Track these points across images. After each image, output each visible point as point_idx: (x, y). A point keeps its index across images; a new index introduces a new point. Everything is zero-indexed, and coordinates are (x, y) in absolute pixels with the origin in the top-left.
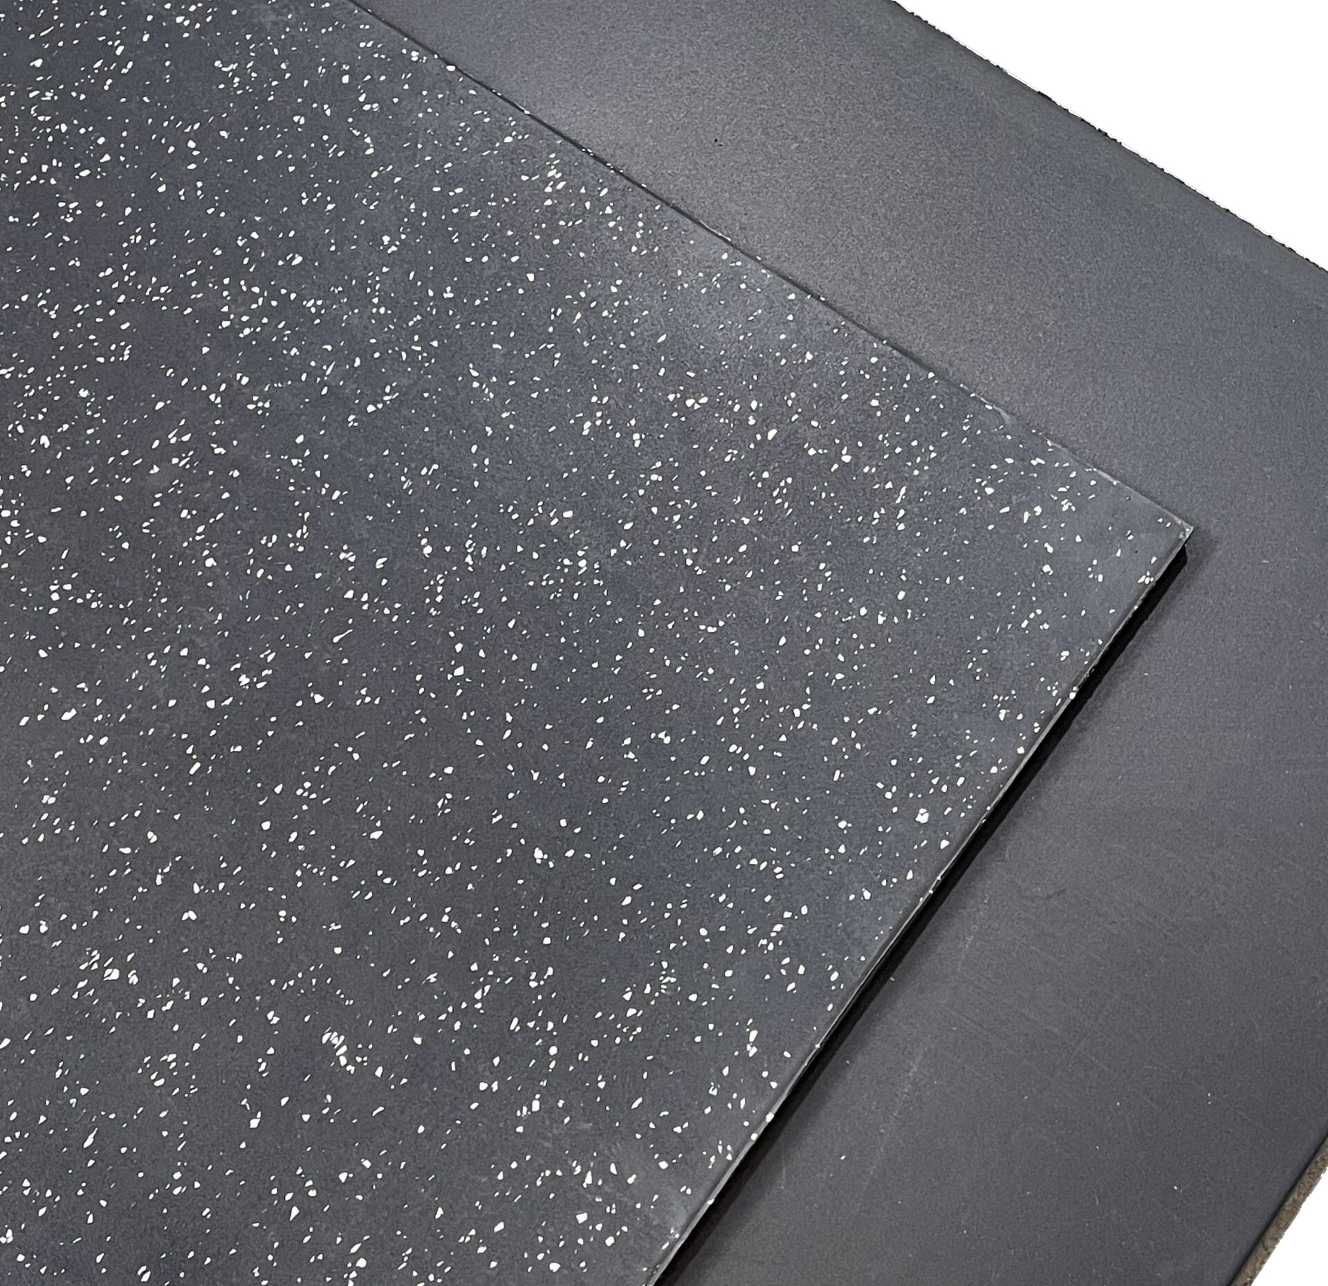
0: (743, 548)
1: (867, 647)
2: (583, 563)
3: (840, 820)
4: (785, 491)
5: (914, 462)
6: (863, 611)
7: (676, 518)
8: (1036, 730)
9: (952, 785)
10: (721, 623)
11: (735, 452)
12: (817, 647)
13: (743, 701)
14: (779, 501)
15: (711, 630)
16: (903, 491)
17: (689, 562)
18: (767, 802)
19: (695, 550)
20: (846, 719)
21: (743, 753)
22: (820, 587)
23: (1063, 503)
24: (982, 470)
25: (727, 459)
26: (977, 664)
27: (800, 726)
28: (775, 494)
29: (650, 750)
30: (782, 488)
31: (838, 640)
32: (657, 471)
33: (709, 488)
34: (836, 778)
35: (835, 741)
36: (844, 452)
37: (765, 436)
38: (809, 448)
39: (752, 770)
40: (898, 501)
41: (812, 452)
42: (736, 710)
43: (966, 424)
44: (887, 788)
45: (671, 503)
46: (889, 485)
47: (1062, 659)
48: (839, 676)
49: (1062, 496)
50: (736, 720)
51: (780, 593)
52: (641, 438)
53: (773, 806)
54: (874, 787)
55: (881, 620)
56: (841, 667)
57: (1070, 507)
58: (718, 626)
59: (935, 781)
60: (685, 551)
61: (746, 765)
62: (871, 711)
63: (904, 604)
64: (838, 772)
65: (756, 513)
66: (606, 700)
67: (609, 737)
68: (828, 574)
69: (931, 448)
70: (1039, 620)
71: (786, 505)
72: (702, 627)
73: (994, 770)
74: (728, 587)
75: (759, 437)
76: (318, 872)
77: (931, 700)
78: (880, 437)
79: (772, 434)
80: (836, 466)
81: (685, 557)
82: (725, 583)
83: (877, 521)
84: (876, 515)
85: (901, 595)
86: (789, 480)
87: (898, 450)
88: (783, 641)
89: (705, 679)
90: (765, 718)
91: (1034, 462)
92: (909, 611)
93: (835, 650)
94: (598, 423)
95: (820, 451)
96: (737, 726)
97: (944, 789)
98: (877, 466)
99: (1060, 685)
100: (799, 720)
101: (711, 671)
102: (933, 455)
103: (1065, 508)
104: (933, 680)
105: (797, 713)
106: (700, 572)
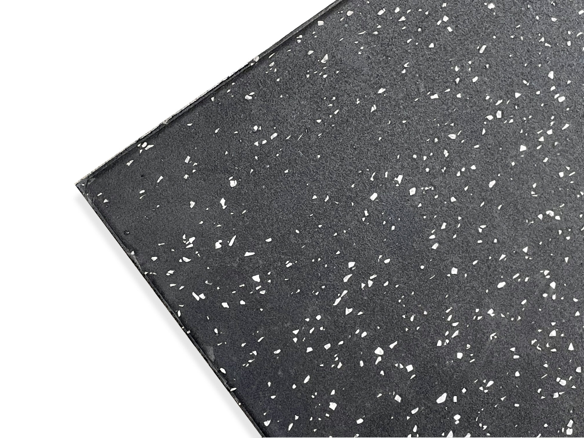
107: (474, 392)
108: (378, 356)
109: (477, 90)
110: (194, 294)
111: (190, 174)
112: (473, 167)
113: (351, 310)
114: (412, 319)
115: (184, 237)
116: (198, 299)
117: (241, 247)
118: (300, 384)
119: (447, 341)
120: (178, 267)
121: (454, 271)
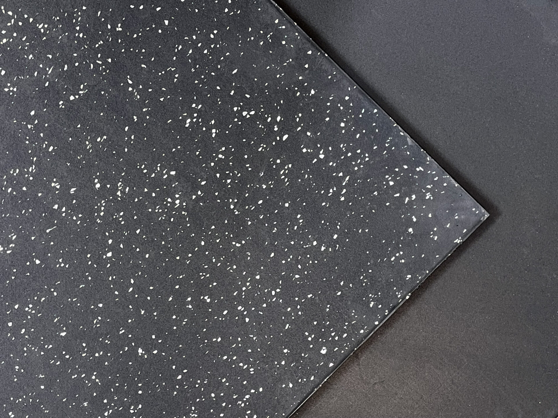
0: (261, 202)
1: (313, 262)
2: (177, 202)
3: (285, 349)
4: (287, 172)
5: (356, 162)
6: (315, 243)
7: (229, 181)
8: (386, 314)
9: (340, 337)
10: (243, 242)
11: (265, 146)
12: (289, 260)
13: (248, 284)
14: (283, 177)
15: (238, 245)
16: (347, 178)
17: (232, 207)
18: (252, 336)
19: (236, 201)
20: (297, 299)
21: (244, 311)
22: (296, 228)
23: (427, 194)
24: (390, 171)
25: (260, 150)
26: (365, 278)
27: (274, 300)
28: (282, 173)
29: (199, 304)
30: (286, 170)
31: (300, 257)
32: (222, 153)
33: (248, 165)
34: (286, 328)
35: (289, 309)
36: (321, 152)
37: (281, 138)
38: (303, 148)
39: (247, 320)
40: (344, 184)
41: (304, 150)
42: (244, 289)
43: (388, 143)
44: (310, 335)
45: (227, 172)
46: (341, 174)
47: (407, 279)
48: (297, 276)
49: (428, 190)
50: (243, 294)
51: (275, 229)
52: (216, 133)
53: (254, 338)
54: (303, 334)
55: (323, 249)
56: (299, 272)
57: (430, 197)
58: (241, 243)
59: (333, 334)
60: (231, 200)
61: (245, 317)
62: (309, 296)
63: (336, 241)
64: (288, 325)
65: (270, 182)
66: (181, 277)
67: (180, 296)
68: (301, 221)
69: (367, 155)
70: (401, 257)
71: (286, 180)
72: (234, 243)
73: (362, 331)
74: (250, 223)
75: (278, 138)
76: (34, 349)
77: (339, 293)
78: (342, 146)
79: (285, 137)
80: (315, 160)
81: (230, 204)
82: (249, 221)
83: (331, 194)
84: (331, 191)
85: (335, 237)
86: (290, 166)
87: (349, 154)
88: (272, 255)
89: (231, 271)
90: (258, 294)
91: (418, 169)
92: (338, 246)
93: (298, 262)
94: (195, 120)
95: (309, 151)
96: (243, 297)
97: (337, 338)
98: (337, 163)
99: (403, 293)
100: (274, 296)
101: (235, 267)
102: (367, 159)
103: (427, 198)
104: (342, 283)
105: (273, 293)
106: (237, 213)
107: (268, 144)
108: (322, 154)
109: (287, 304)
110: (423, 170)
111: (433, 231)
112: (284, 262)
113: (340, 175)
114: (306, 176)
115: (432, 198)
116: (420, 168)
117: (402, 198)
118: (361, 133)
119: (286, 168)
120: (433, 182)
121: (287, 205)
